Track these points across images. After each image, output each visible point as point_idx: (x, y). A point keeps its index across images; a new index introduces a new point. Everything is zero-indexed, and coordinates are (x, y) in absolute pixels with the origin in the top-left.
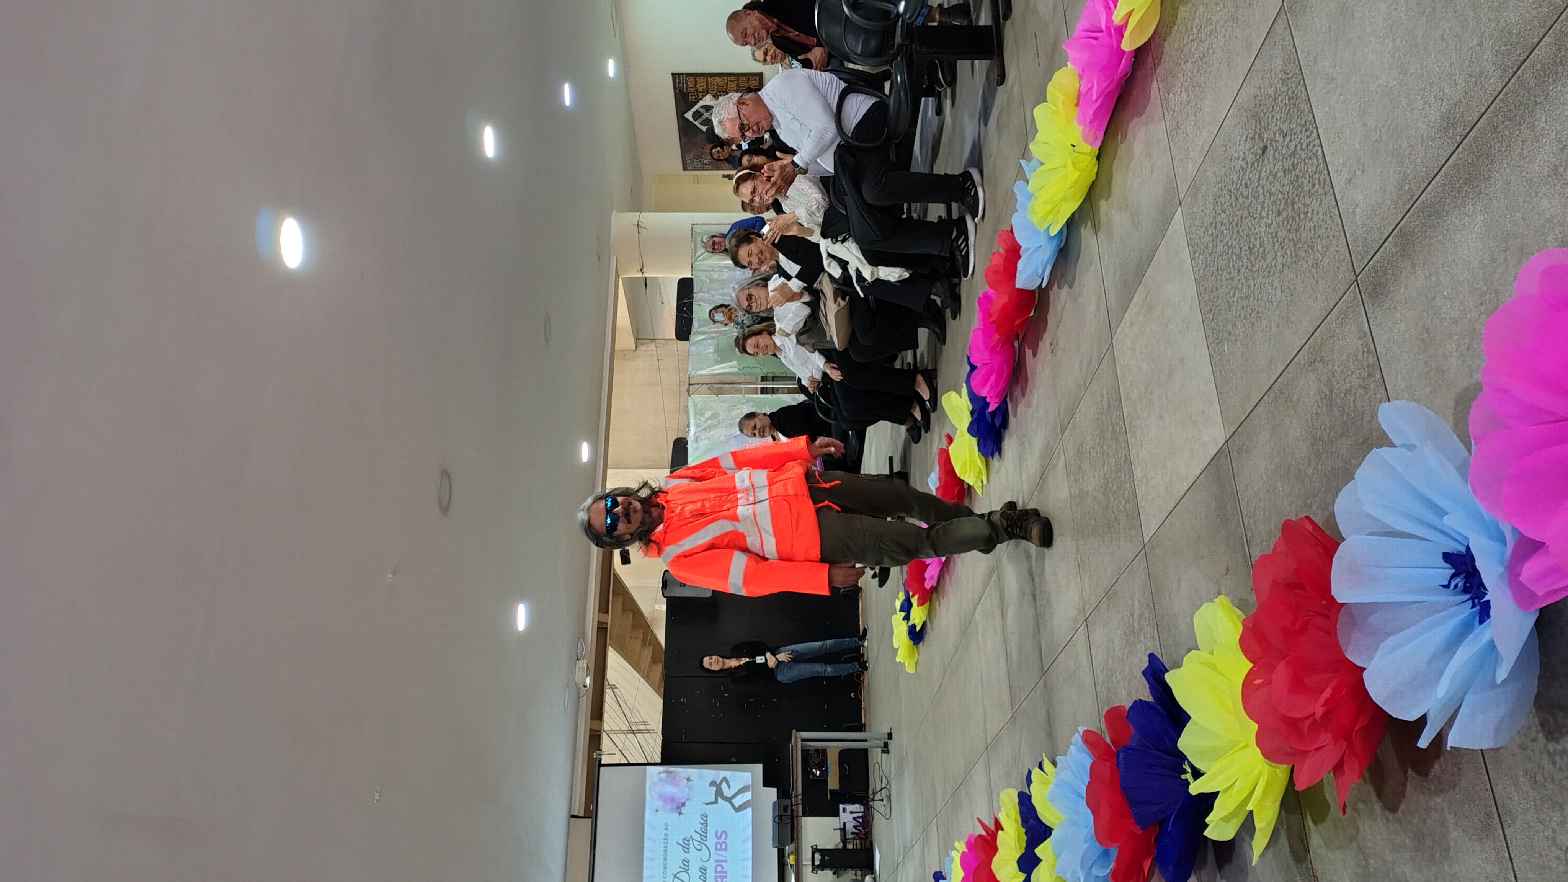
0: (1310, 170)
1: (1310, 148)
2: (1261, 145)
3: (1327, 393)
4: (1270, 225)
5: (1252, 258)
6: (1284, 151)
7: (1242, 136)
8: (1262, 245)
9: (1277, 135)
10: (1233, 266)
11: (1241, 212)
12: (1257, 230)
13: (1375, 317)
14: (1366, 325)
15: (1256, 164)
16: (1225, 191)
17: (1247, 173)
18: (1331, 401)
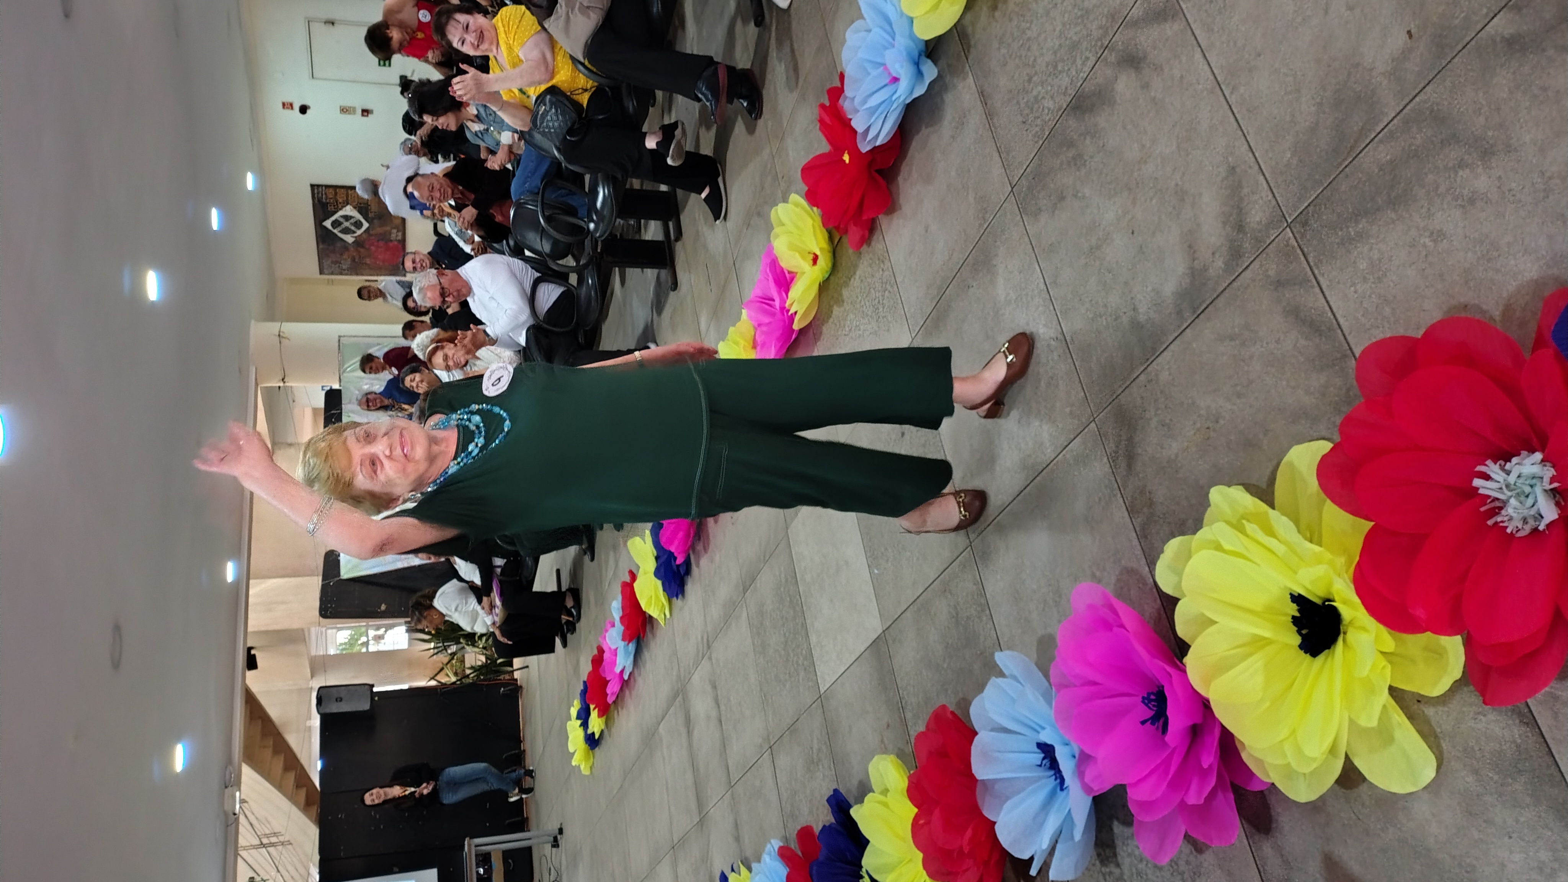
1: (936, 445)
3: (955, 615)
13: (984, 573)
14: (978, 577)
18: (957, 621)
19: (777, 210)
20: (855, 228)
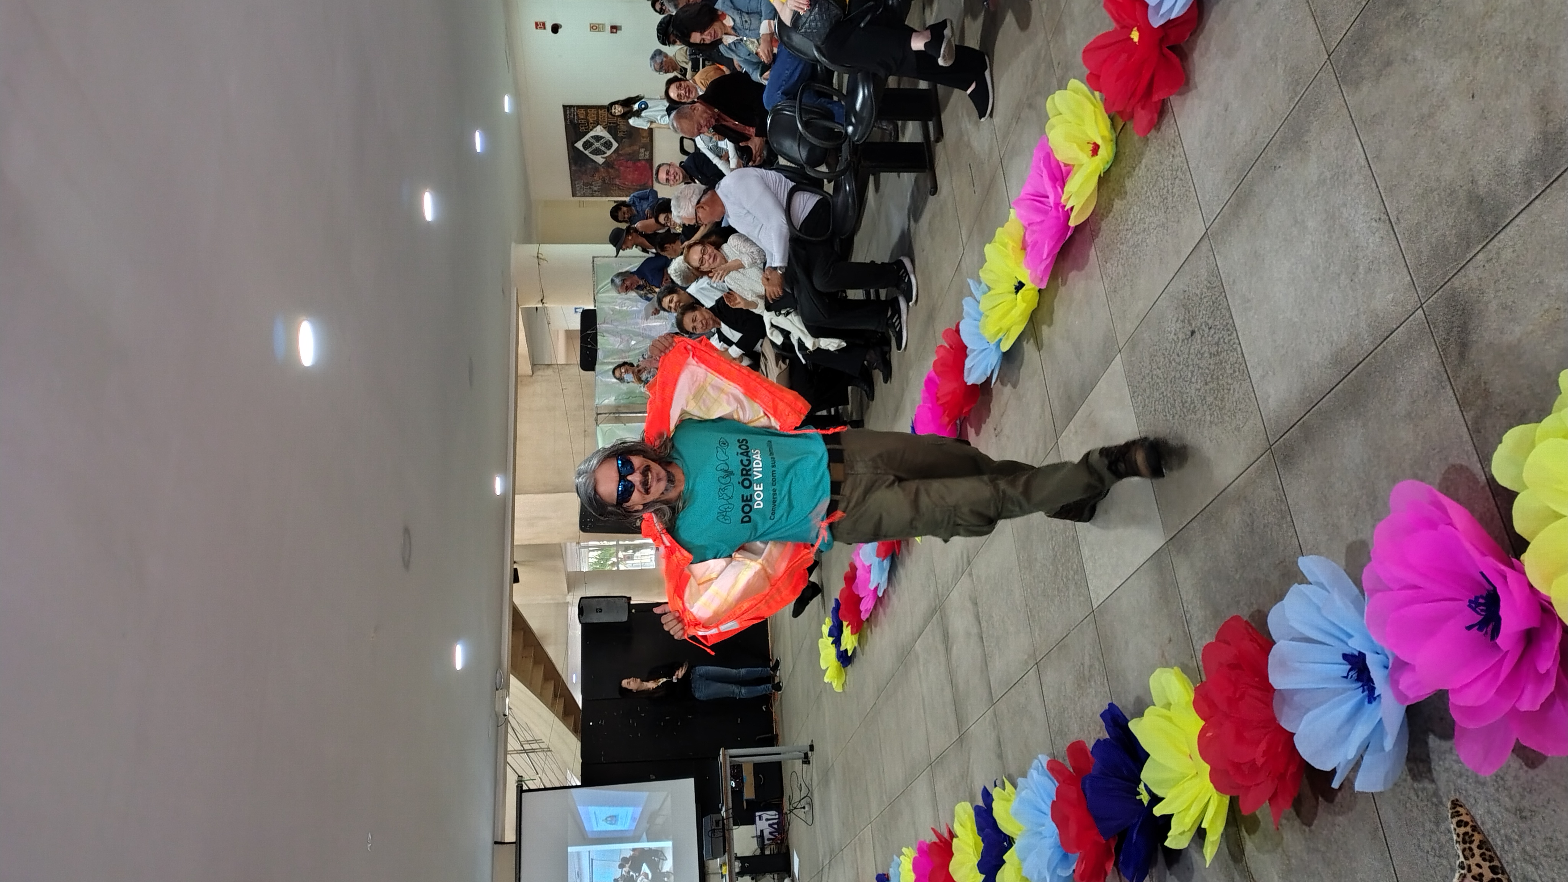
0: (1231, 359)
1: (1232, 343)
2: (1190, 329)
3: (1249, 522)
4: (1199, 390)
5: (1185, 410)
6: (1210, 339)
7: (1173, 316)
8: (1192, 402)
9: (1204, 326)
10: (1169, 412)
11: (1173, 374)
12: (1188, 391)
13: (1286, 479)
14: (1279, 482)
15: (1186, 341)
16: (1159, 354)
17: (1178, 347)
18: (1253, 529)
19: (1053, 98)
20: (1143, 112)
